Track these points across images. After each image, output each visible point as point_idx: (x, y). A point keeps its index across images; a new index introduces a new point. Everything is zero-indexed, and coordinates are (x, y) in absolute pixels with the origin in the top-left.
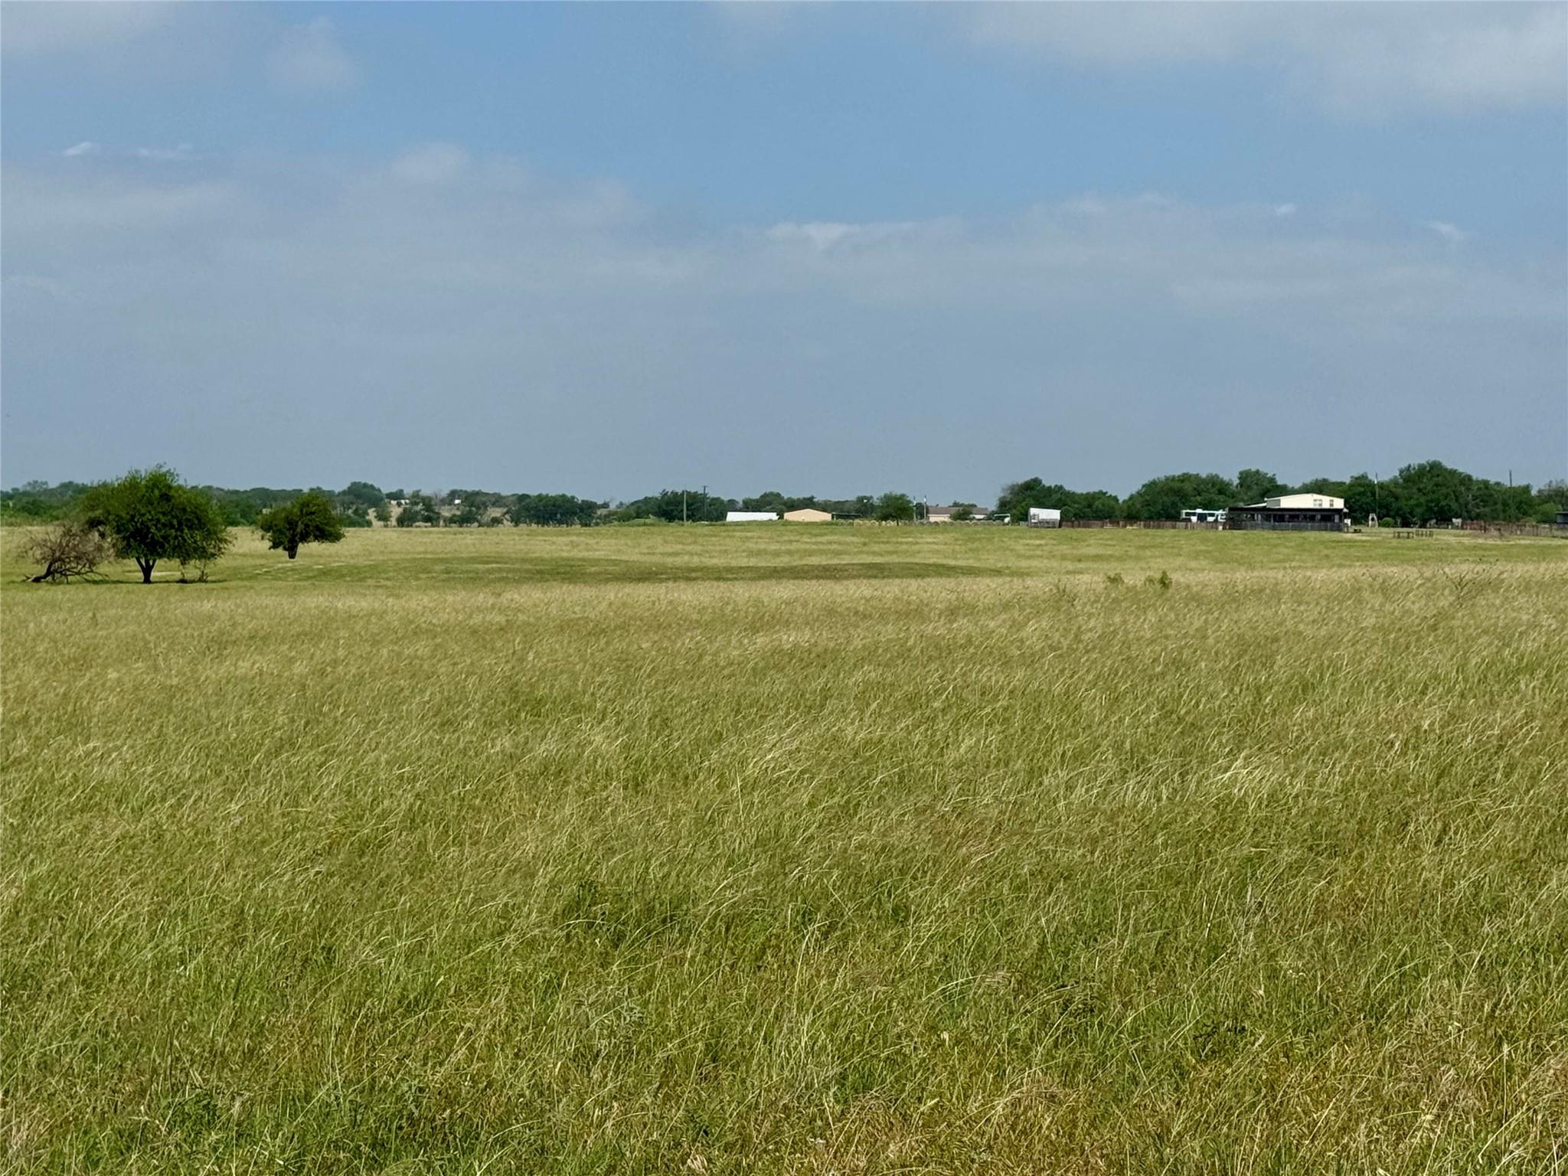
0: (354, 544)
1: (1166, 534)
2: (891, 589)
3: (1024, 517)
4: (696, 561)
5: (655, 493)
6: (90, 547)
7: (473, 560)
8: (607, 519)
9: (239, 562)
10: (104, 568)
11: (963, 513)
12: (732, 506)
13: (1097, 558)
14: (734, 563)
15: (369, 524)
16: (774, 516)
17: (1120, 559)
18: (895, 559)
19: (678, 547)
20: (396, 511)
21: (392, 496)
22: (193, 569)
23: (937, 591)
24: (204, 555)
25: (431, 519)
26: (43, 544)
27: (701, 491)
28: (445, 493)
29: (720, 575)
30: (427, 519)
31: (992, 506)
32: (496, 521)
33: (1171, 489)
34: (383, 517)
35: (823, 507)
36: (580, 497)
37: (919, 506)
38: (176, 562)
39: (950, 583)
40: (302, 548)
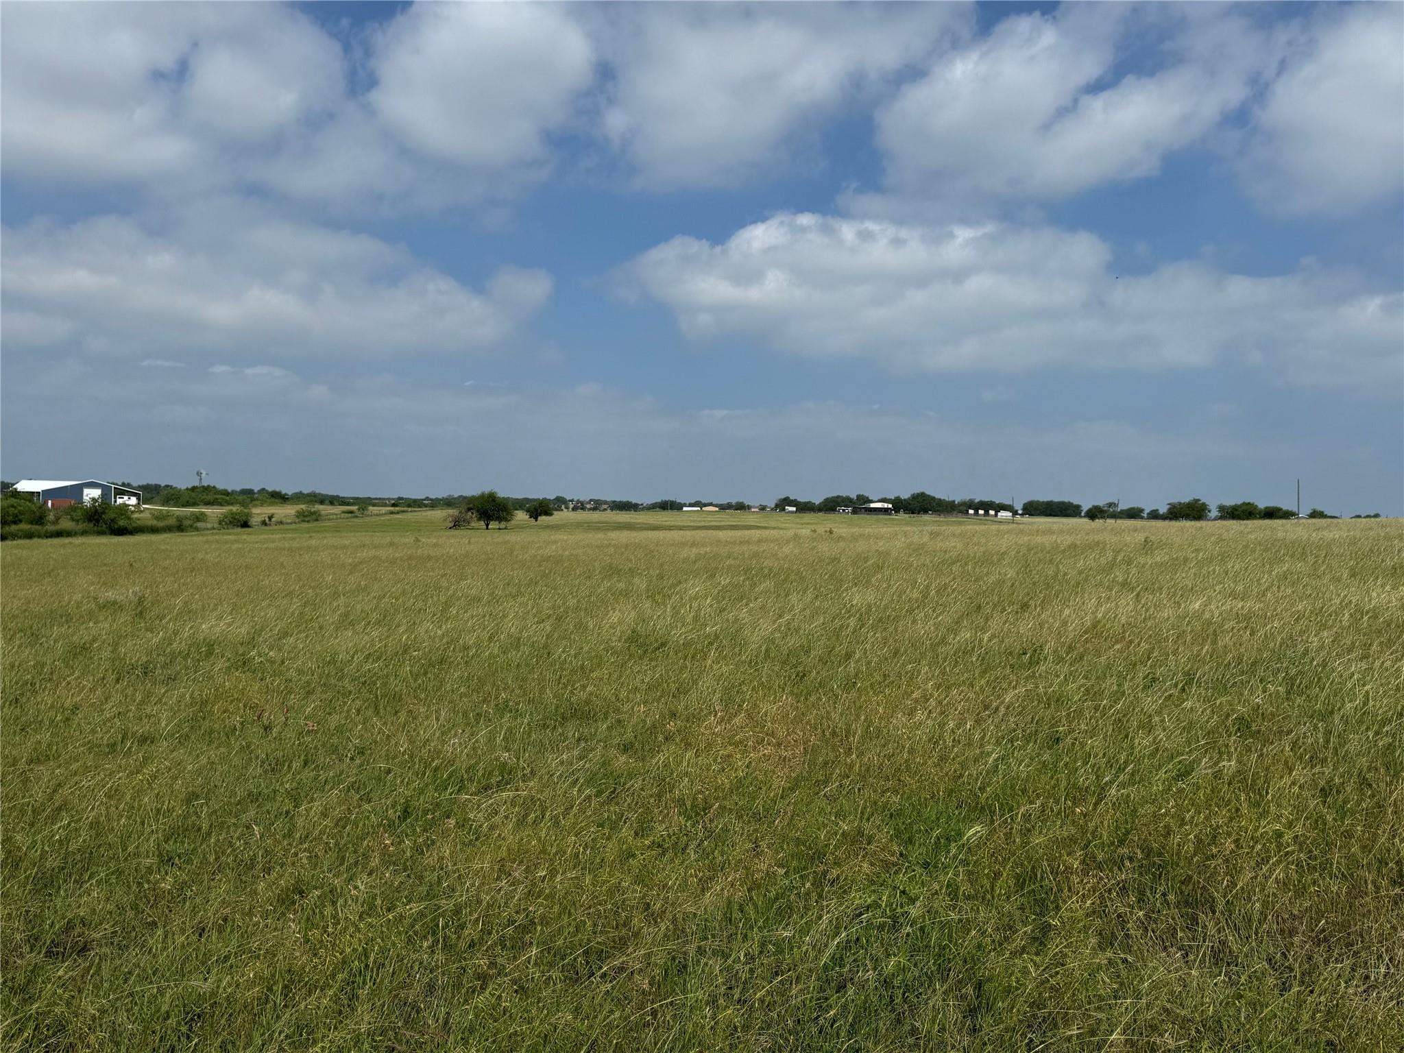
0: (558, 517)
1: (832, 516)
2: (738, 534)
3: (784, 510)
4: (672, 523)
5: (659, 500)
6: (468, 517)
7: (596, 523)
8: (643, 509)
9: (518, 523)
10: (473, 524)
11: (763, 508)
12: (685, 505)
13: (808, 524)
14: (685, 524)
15: (562, 510)
16: (699, 509)
17: (816, 524)
18: (739, 523)
19: (667, 519)
20: (571, 506)
21: (570, 501)
22: (503, 525)
23: (756, 534)
24: (507, 520)
25: (583, 508)
26: (452, 516)
27: (674, 500)
28: (588, 499)
29: (681, 528)
30: (582, 509)
31: (773, 506)
32: (605, 510)
33: (834, 501)
34: (567, 508)
35: (716, 506)
36: (634, 502)
37: (748, 506)
38: (497, 522)
39: (758, 532)
40: (539, 518)
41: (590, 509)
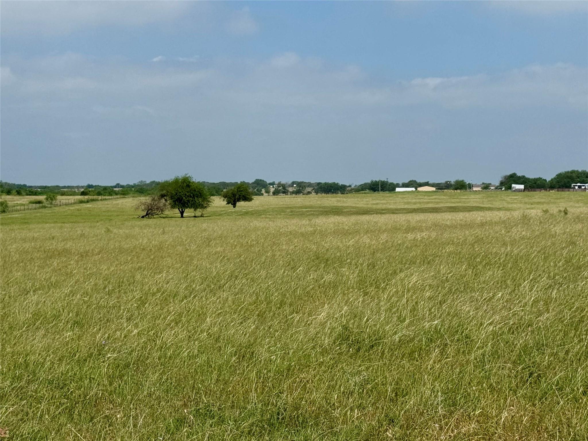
0: (257, 202)
1: (566, 194)
2: (460, 216)
3: (510, 188)
4: (384, 207)
5: (369, 181)
6: (161, 205)
7: (301, 207)
8: (351, 191)
9: (215, 209)
10: (167, 212)
11: (486, 187)
12: (398, 186)
13: (538, 203)
14: (399, 207)
15: (262, 194)
16: (414, 189)
17: (548, 203)
18: (460, 205)
19: (378, 201)
20: (272, 190)
21: (270, 184)
22: (198, 212)
23: (478, 216)
24: (203, 207)
25: (285, 192)
26: (144, 204)
27: (386, 180)
28: (290, 182)
29: (394, 212)
30: (284, 192)
31: (497, 184)
32: (309, 193)
33: (568, 177)
34: (268, 192)
35: (432, 185)
36: (341, 183)
37: (469, 184)
38: (192, 210)
39: (481, 213)
40: (238, 204)
41: (293, 193)
